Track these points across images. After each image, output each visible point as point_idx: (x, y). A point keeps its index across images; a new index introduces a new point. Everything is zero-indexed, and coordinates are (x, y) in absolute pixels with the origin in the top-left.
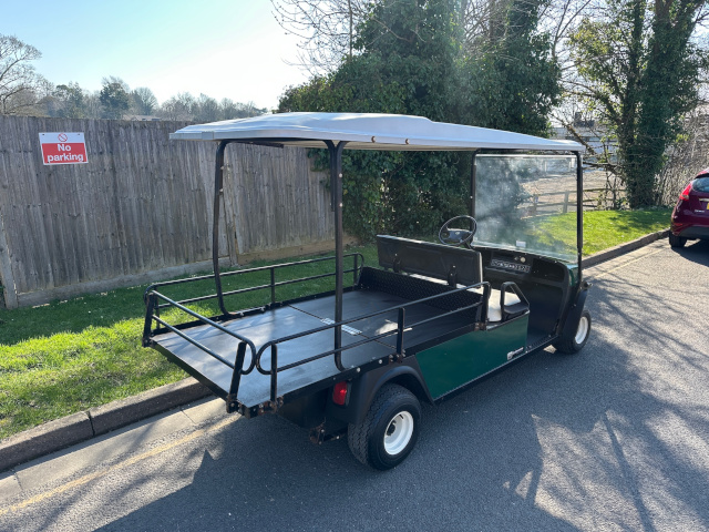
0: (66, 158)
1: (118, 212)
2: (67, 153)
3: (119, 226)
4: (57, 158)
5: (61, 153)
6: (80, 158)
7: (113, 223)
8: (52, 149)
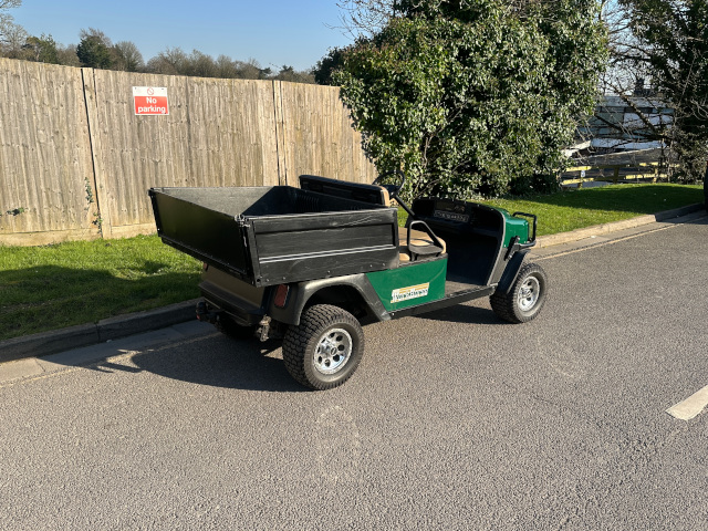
0: (152, 109)
1: (191, 161)
2: (153, 105)
3: (192, 173)
4: (146, 109)
5: (149, 105)
6: (163, 110)
7: (187, 170)
8: (141, 101)
